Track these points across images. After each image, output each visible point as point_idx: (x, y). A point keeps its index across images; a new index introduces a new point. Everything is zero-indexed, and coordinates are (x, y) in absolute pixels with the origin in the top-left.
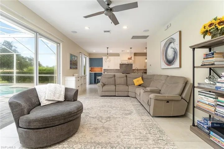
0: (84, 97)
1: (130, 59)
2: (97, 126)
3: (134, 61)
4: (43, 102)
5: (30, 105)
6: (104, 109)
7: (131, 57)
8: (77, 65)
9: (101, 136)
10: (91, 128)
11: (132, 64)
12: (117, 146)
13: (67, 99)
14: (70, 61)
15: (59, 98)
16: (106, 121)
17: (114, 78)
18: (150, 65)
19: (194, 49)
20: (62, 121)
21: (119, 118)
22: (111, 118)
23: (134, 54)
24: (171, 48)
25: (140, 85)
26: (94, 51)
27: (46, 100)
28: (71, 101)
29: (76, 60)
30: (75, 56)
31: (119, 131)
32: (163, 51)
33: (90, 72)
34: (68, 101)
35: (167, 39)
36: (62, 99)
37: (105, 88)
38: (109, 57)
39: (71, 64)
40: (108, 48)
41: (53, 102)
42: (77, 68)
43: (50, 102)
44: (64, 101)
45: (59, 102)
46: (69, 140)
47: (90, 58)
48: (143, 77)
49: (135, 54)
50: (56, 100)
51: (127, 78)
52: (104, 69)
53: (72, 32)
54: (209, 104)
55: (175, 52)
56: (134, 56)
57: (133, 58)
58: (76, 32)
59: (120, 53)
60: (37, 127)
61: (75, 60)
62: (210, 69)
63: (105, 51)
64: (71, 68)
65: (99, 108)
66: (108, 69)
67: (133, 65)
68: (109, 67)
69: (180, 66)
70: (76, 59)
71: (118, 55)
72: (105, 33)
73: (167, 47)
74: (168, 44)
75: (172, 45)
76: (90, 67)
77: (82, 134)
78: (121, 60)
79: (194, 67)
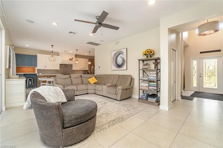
1: (71, 60)
7: (72, 58)
11: (72, 65)
18: (99, 67)
19: (139, 61)
24: (121, 57)
25: (95, 83)
32: (113, 58)
35: (118, 51)
40: (52, 46)
49: (76, 56)
51: (82, 78)
52: (38, 70)
53: (26, 20)
54: (146, 87)
55: (124, 60)
56: (75, 57)
57: (74, 60)
58: (33, 22)
59: (60, 53)
62: (143, 71)
67: (74, 66)
69: (127, 69)
73: (117, 56)
74: (117, 54)
75: (121, 55)
78: (62, 61)
79: (139, 70)
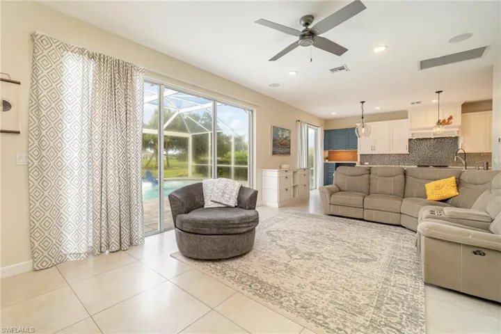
0: (293, 211)
1: (446, 122)
2: (277, 260)
3: (463, 128)
4: (208, 204)
5: (192, 204)
6: (314, 238)
7: (451, 118)
8: (289, 148)
9: (272, 275)
10: (267, 259)
11: (455, 138)
12: (285, 296)
13: (240, 204)
14: (273, 141)
15: (228, 201)
16: (299, 257)
17: (367, 176)
18: (499, 140)
20: (215, 231)
21: (332, 261)
22: (314, 256)
23: (463, 105)
25: (444, 201)
26: (334, 113)
27: (212, 201)
28: (245, 209)
29: (286, 138)
30: (283, 130)
31: (310, 279)
33: (327, 161)
34: (241, 207)
36: (233, 203)
37: (339, 197)
38: (367, 124)
39: (274, 145)
40: (363, 102)
41: (220, 206)
42: (289, 153)
43: (217, 205)
44: (236, 207)
45: (228, 207)
46: (226, 263)
47: (325, 131)
48: (462, 177)
49: (468, 107)
50: (224, 203)
51: (405, 178)
52: (361, 155)
53: (270, 85)
56: (463, 112)
58: (278, 85)
59: (408, 111)
60: (189, 231)
61: (284, 136)
63: (356, 110)
64: (274, 153)
65: (305, 235)
66: (372, 155)
67: (460, 142)
68: (373, 148)
70: (286, 134)
71: (402, 115)
72: (335, 73)
76: (325, 149)
77: (247, 262)
78: (412, 130)
